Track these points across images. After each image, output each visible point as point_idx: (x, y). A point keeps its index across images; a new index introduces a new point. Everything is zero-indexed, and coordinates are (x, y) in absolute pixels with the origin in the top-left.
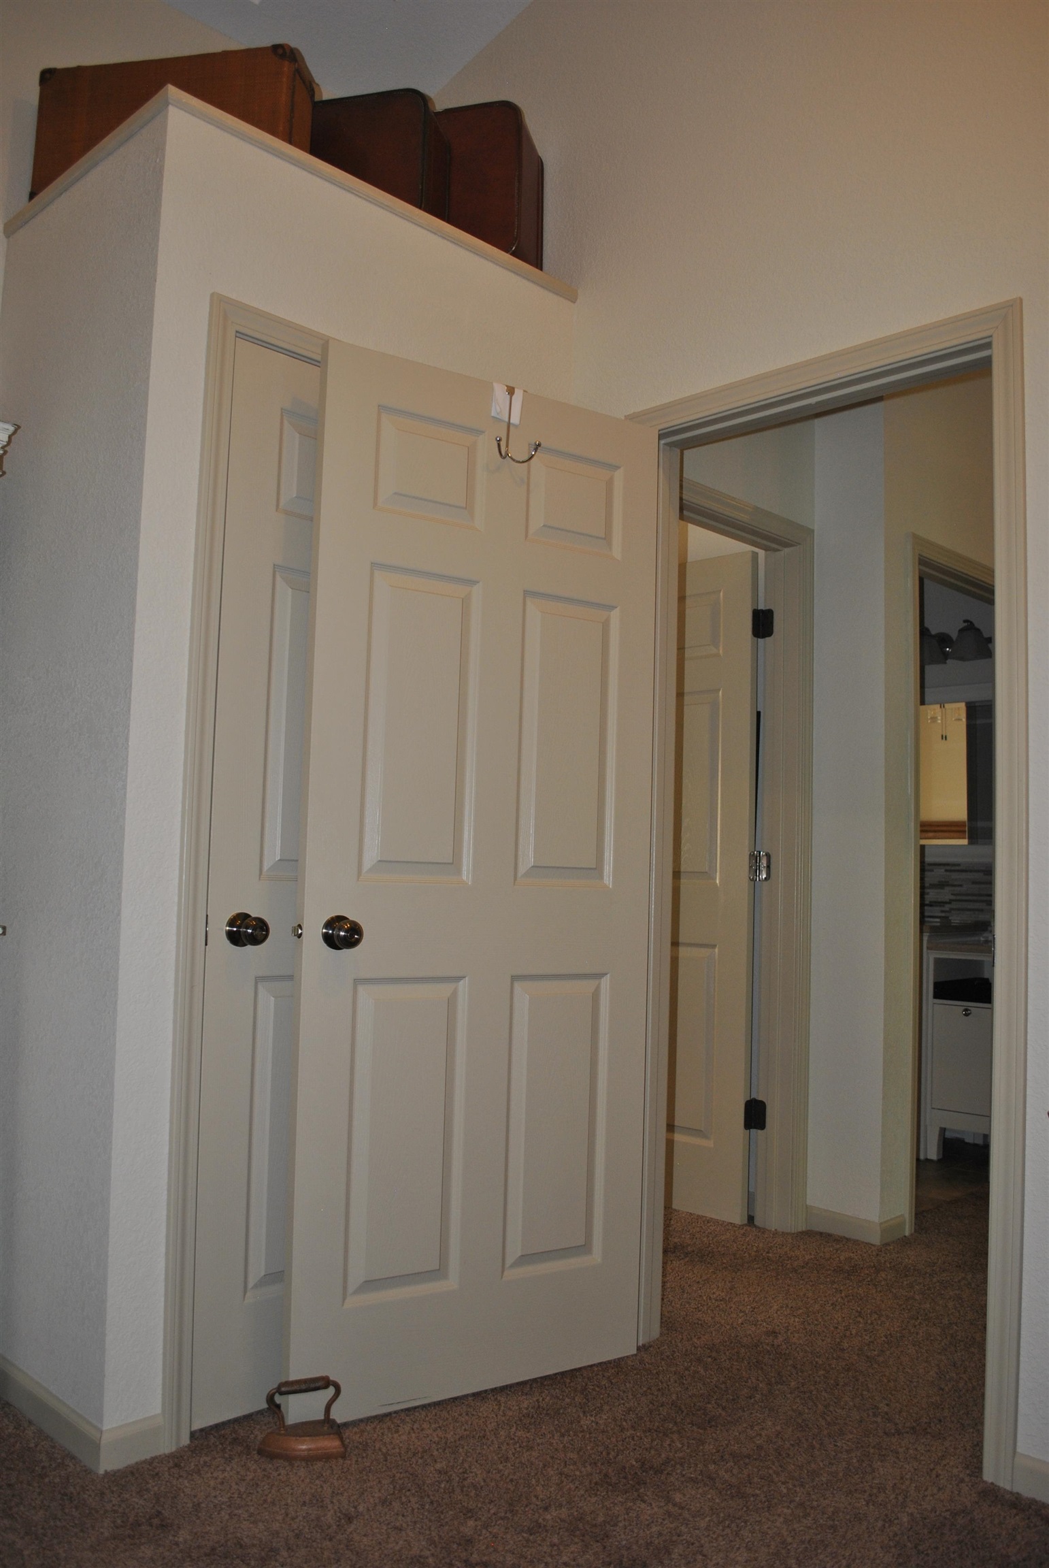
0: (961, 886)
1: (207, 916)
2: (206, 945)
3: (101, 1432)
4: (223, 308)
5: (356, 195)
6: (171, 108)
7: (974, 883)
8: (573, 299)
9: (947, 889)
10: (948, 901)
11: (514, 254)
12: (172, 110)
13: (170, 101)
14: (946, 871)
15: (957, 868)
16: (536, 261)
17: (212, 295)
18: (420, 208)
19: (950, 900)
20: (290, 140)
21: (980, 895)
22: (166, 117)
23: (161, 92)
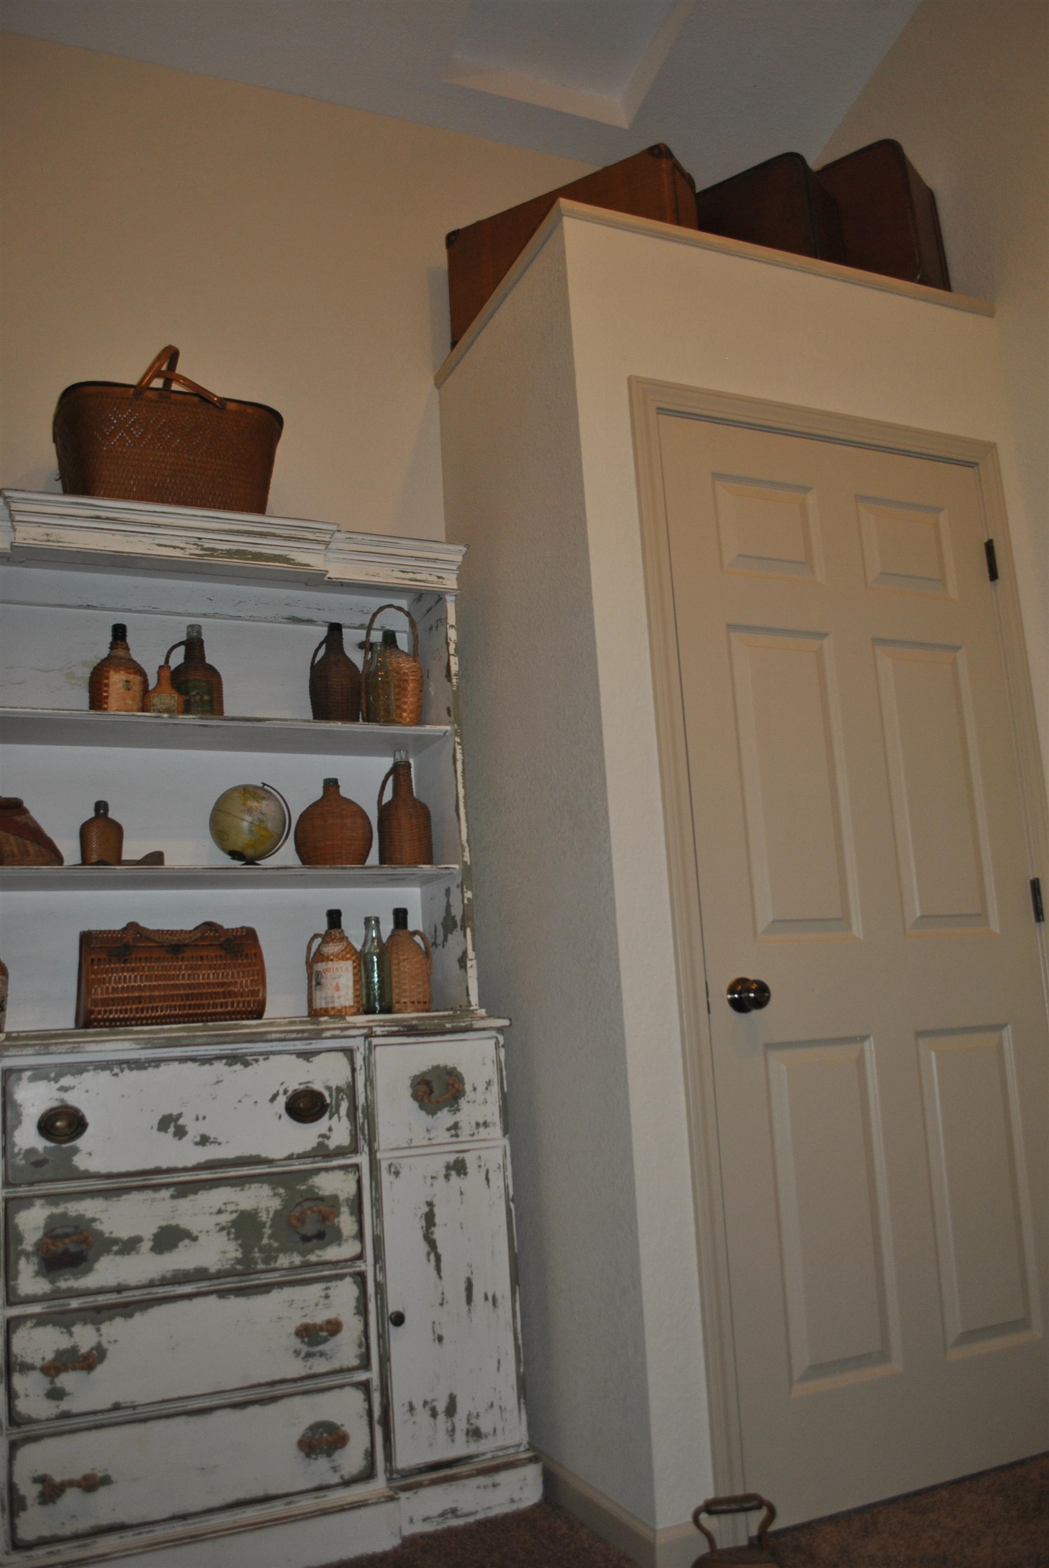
1: (706, 983)
2: (709, 1012)
3: (654, 1531)
4: (639, 389)
5: (751, 259)
6: (565, 219)
8: (991, 314)
11: (921, 282)
12: (567, 221)
13: (563, 212)
16: (944, 283)
17: (629, 379)
18: (816, 257)
20: (678, 222)
22: (562, 228)
23: (555, 207)
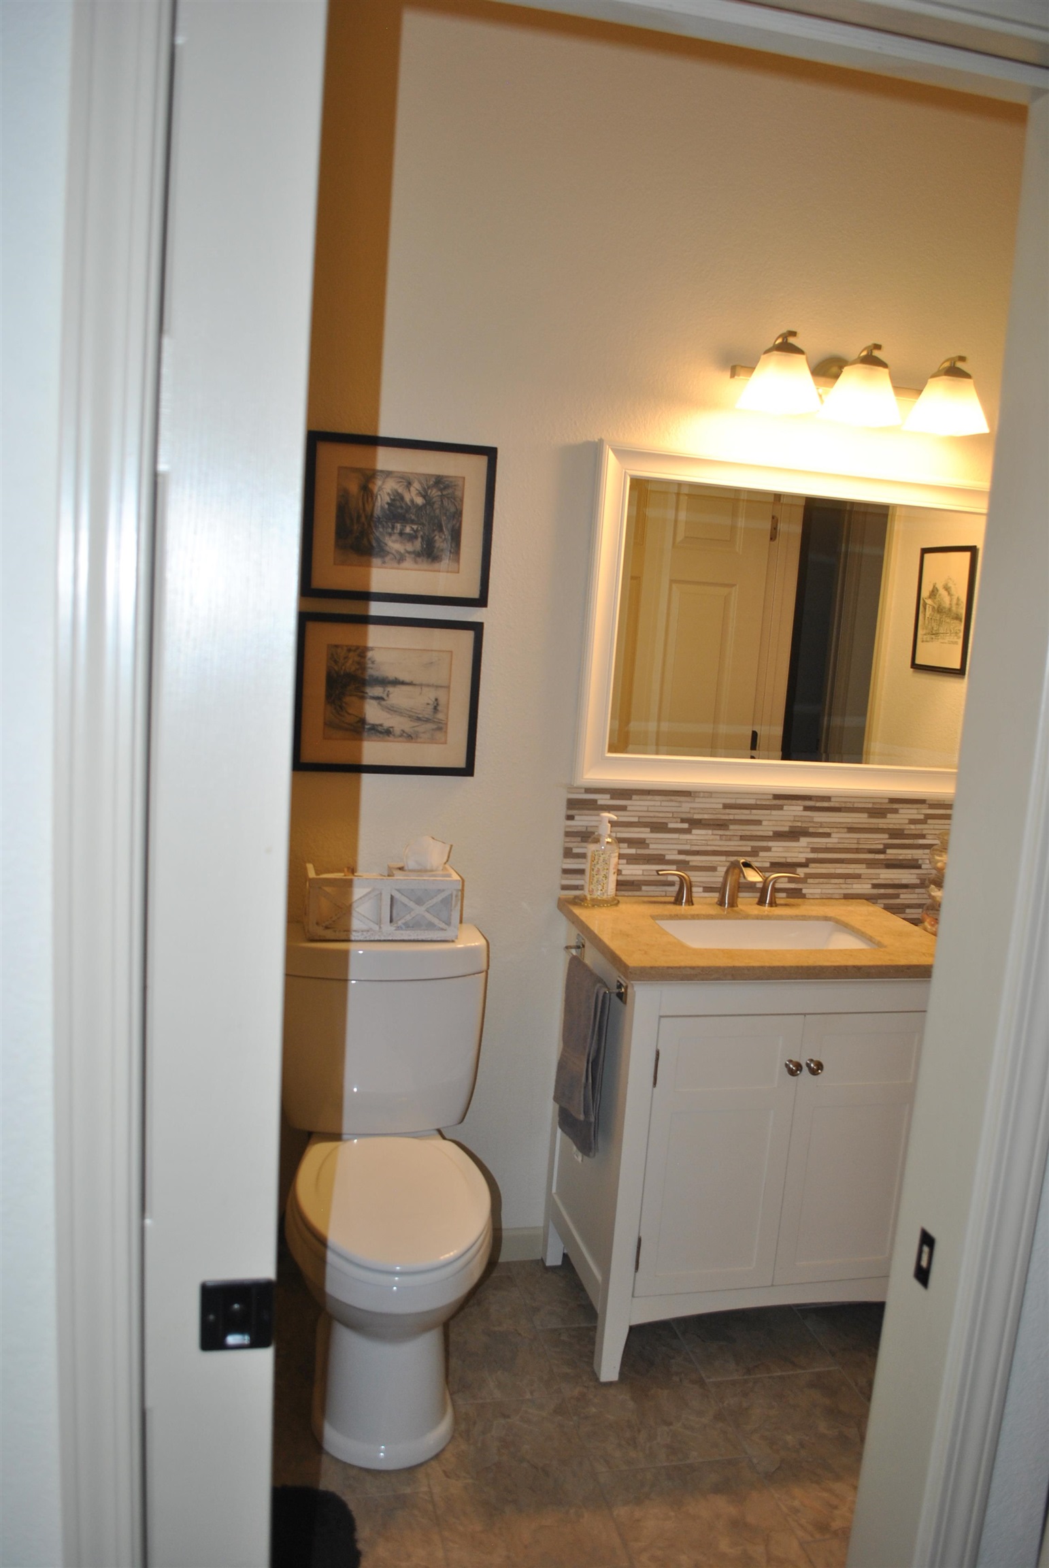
0: (828, 835)
7: (851, 830)
9: (804, 841)
10: (804, 861)
14: (806, 808)
15: (826, 804)
19: (807, 859)
21: (857, 851)
